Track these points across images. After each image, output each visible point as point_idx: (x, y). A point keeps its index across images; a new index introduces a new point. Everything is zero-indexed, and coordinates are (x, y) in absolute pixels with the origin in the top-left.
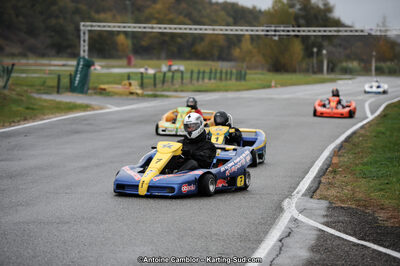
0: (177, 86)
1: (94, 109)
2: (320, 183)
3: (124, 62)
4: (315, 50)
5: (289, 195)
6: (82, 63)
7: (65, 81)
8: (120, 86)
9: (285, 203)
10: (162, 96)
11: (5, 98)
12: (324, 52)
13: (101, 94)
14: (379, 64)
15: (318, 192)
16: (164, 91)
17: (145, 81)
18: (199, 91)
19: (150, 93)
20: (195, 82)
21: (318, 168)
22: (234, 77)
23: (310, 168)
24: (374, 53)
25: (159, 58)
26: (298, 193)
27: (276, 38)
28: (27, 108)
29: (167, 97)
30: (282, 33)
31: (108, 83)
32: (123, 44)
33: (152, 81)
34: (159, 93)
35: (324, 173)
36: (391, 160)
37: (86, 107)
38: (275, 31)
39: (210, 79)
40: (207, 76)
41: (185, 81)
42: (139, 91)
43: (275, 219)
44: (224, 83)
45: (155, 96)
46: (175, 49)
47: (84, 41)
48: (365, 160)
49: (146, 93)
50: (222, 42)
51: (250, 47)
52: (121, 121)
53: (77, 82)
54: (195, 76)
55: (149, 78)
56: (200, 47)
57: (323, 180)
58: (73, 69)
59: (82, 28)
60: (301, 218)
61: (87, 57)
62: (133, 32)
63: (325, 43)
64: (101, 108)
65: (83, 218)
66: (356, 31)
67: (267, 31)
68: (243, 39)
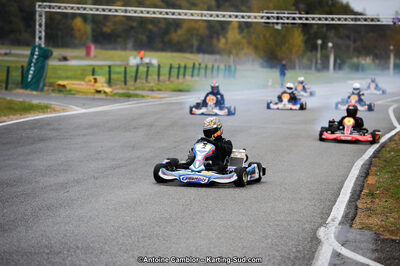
0: (152, 84)
1: (55, 111)
2: (356, 207)
3: (82, 52)
4: (319, 42)
5: (323, 223)
6: (37, 53)
7: (16, 75)
8: (82, 83)
9: (321, 232)
10: (137, 96)
12: (330, 45)
13: (60, 91)
14: (398, 61)
15: (357, 219)
16: (136, 89)
17: (113, 76)
18: (180, 91)
19: (121, 91)
20: (173, 79)
21: (350, 191)
23: (340, 189)
24: (392, 47)
25: (125, 49)
26: (333, 220)
27: (279, 27)
29: (143, 97)
30: (286, 21)
31: (67, 78)
32: (79, 30)
33: (122, 77)
34: (131, 92)
37: (44, 108)
38: (278, 18)
39: (192, 76)
40: (189, 72)
41: (161, 78)
42: (108, 90)
43: (314, 253)
45: (128, 96)
46: (144, 38)
47: (40, 25)
49: (115, 91)
51: (238, 37)
52: (91, 126)
53: (30, 76)
54: (175, 71)
55: (118, 73)
56: (176, 36)
57: (360, 205)
58: (27, 60)
59: (38, 9)
60: (345, 252)
61: (43, 46)
62: (93, 15)
63: (331, 34)
64: (64, 110)
65: (77, 247)
66: (372, 20)
67: (268, 18)
68: (230, 27)
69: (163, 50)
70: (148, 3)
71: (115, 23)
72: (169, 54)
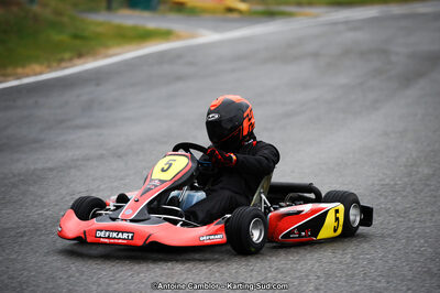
10: (282, 14)
11: (36, 18)
16: (280, 4)
28: (76, 37)
37: (166, 35)
45: (271, 15)
64: (193, 37)
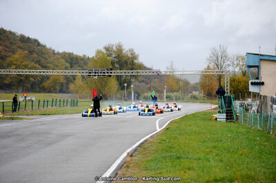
0: (28, 112)
2: (117, 174)
4: (126, 85)
12: (132, 86)
14: (169, 94)
17: (6, 108)
18: (44, 115)
19: (9, 116)
20: (41, 108)
22: (69, 104)
23: (112, 165)
24: (166, 87)
27: (96, 77)
29: (21, 119)
30: (100, 74)
33: (11, 108)
34: (15, 117)
35: (121, 168)
36: (165, 158)
38: (95, 73)
39: (52, 106)
40: (50, 103)
41: (34, 108)
42: (1, 115)
44: (62, 108)
46: (30, 86)
48: (149, 158)
49: (5, 117)
50: (62, 80)
51: (82, 83)
54: (42, 103)
55: (9, 106)
56: (46, 84)
57: (119, 172)
63: (133, 80)
66: (153, 72)
67: (90, 73)
68: (77, 78)
69: (39, 92)
70: (30, 66)
71: (11, 78)
72: (43, 94)
